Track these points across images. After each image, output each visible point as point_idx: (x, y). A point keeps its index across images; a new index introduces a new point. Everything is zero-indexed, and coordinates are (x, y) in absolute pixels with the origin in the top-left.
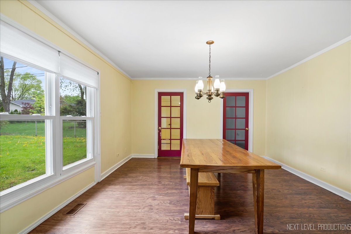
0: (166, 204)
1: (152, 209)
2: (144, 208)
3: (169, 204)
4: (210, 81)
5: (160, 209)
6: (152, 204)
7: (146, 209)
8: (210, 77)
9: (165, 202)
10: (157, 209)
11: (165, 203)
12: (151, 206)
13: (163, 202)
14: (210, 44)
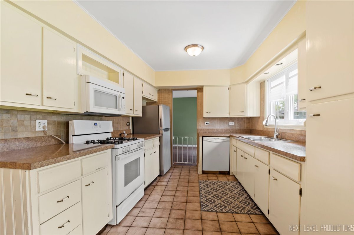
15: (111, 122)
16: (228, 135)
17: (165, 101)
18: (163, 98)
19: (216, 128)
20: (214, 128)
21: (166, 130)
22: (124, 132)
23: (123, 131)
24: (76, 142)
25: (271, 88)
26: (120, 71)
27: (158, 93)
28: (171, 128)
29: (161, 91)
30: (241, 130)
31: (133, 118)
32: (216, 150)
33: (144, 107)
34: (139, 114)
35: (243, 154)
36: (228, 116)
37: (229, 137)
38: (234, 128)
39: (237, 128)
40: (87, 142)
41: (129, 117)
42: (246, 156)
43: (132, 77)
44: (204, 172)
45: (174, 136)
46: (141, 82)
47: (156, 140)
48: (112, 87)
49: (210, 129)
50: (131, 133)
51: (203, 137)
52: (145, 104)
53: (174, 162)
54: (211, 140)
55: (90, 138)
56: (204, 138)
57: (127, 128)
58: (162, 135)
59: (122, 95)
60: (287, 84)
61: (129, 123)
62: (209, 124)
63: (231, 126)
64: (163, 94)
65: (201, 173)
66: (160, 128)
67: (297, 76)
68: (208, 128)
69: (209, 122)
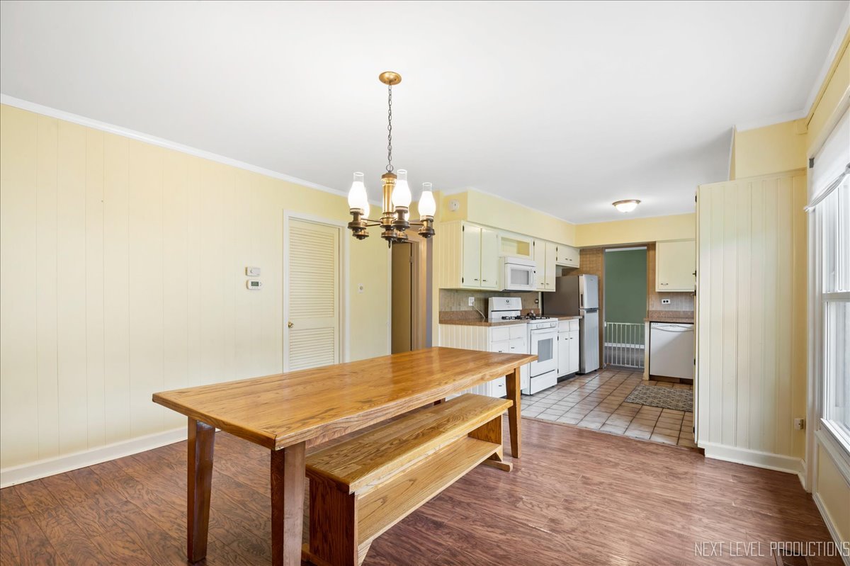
0: (529, 501)
1: (566, 501)
2: (586, 508)
3: (522, 499)
4: (389, 187)
5: (548, 496)
6: (564, 511)
7: (580, 505)
8: (390, 175)
9: (530, 506)
10: (555, 497)
11: (531, 503)
12: (567, 509)
13: (536, 508)
14: (392, 81)
15: (520, 299)
17: (591, 266)
18: (588, 262)
19: (684, 310)
20: (679, 310)
21: (591, 310)
22: (532, 312)
23: (531, 310)
24: (494, 316)
26: (530, 241)
27: (580, 255)
28: (600, 309)
29: (584, 251)
31: (542, 293)
33: (557, 279)
34: (552, 288)
40: (503, 318)
41: (537, 292)
43: (543, 243)
44: (652, 378)
45: (607, 321)
46: (554, 246)
47: (574, 323)
48: (521, 262)
49: (672, 311)
50: (540, 313)
51: (651, 322)
52: (560, 275)
53: (606, 363)
54: (665, 328)
55: (504, 314)
56: (652, 324)
57: (534, 306)
58: (583, 317)
59: (533, 269)
61: (538, 300)
62: (669, 302)
64: (588, 256)
65: (647, 378)
66: (581, 307)
68: (667, 309)
69: (669, 300)
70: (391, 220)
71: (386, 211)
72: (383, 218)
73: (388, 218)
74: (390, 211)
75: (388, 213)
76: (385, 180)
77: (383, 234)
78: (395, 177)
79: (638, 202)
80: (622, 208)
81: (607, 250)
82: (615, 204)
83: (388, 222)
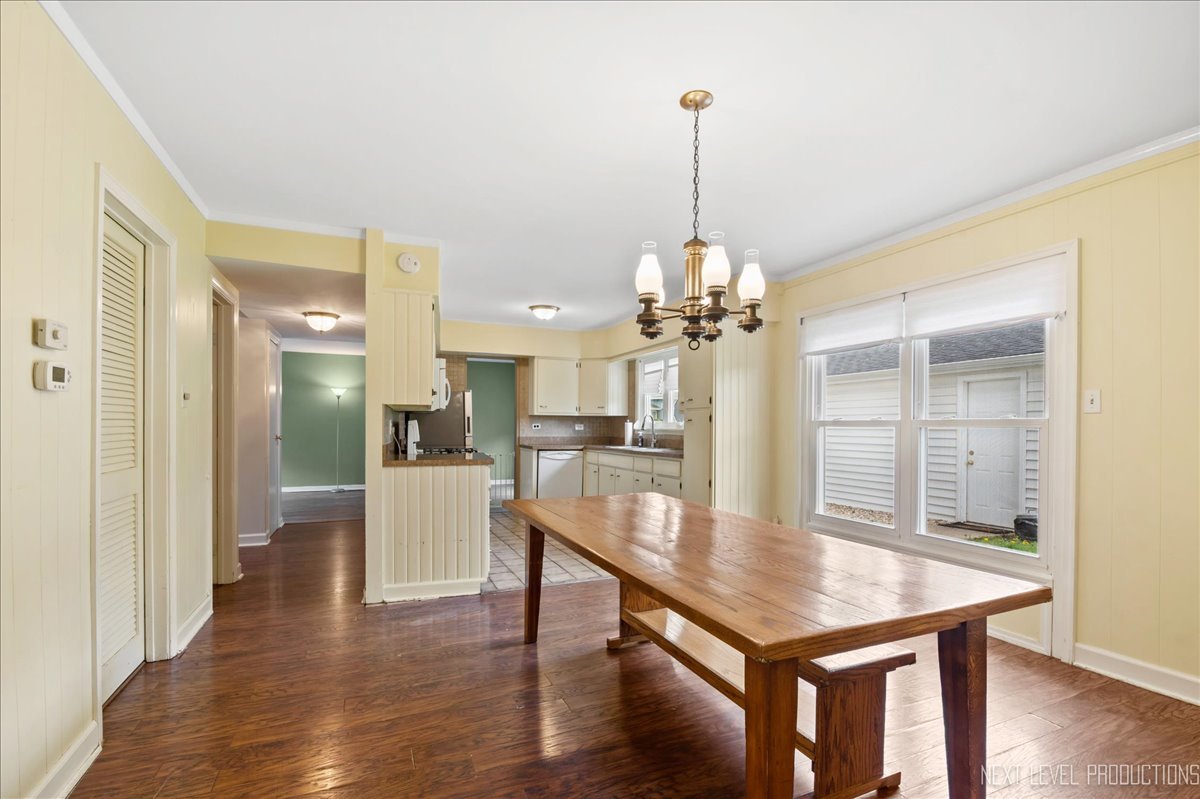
4: (694, 259)
8: (696, 242)
14: (698, 106)
16: (581, 447)
19: (553, 435)
20: (548, 435)
25: (645, 374)
30: (594, 438)
32: (561, 474)
35: (612, 471)
36: (577, 414)
37: (582, 450)
38: (584, 435)
39: (588, 435)
42: (618, 472)
49: (542, 438)
51: (539, 450)
54: (552, 457)
60: (665, 374)
62: (538, 428)
63: (579, 431)
66: (467, 434)
67: (677, 368)
68: (537, 435)
69: (539, 425)
70: (697, 308)
71: (690, 295)
72: (684, 307)
73: (692, 306)
74: (697, 295)
75: (694, 298)
76: (690, 250)
77: (685, 329)
78: (703, 244)
79: (558, 309)
80: (540, 314)
81: (469, 359)
82: (532, 308)
83: (692, 311)
